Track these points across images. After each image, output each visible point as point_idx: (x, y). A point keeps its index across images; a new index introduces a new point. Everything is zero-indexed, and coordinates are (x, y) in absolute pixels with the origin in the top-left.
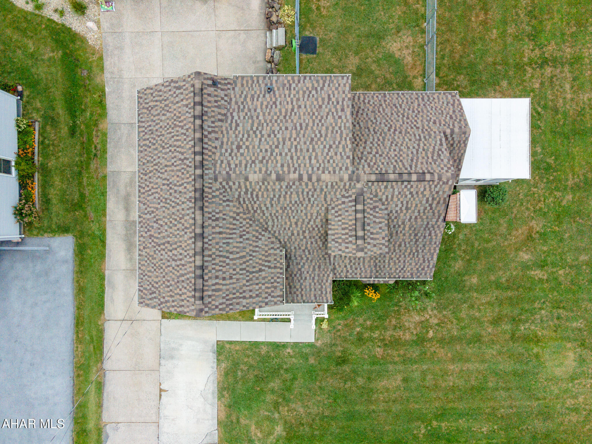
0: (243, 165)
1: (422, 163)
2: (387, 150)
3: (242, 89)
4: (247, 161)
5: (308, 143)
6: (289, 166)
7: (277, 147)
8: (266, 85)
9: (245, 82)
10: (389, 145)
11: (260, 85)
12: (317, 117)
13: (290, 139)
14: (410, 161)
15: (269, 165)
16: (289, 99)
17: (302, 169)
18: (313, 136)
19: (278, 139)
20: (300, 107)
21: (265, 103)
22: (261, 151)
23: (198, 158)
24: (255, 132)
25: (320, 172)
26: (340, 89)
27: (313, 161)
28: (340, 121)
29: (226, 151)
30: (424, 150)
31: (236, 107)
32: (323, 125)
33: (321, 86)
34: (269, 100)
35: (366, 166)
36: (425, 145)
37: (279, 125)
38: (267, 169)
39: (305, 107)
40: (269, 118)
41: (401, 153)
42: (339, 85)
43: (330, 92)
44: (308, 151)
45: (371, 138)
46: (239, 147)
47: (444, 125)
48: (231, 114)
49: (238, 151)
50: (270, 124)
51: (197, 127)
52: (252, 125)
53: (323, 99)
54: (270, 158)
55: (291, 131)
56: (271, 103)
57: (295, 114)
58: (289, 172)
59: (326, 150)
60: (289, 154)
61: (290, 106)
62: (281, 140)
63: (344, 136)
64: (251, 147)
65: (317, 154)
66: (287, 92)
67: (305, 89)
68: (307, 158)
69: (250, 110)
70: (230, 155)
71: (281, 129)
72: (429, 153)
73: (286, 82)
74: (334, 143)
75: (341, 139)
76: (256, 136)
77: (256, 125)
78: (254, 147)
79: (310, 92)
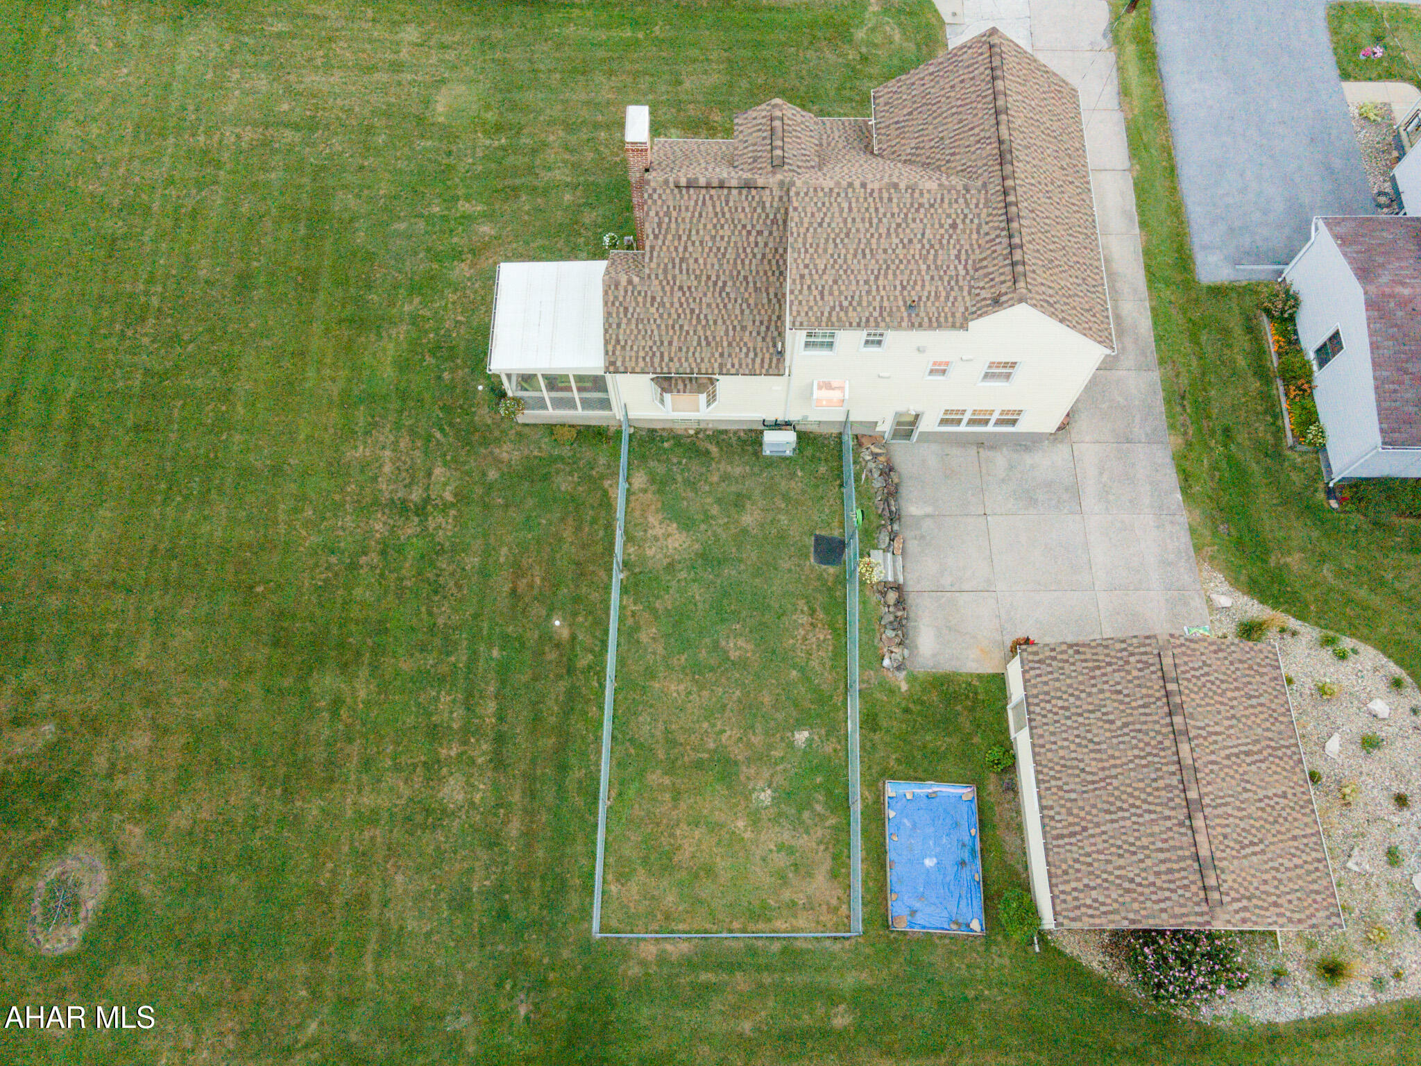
0: (946, 201)
1: (687, 209)
2: (733, 239)
3: (953, 309)
4: (941, 206)
5: (853, 230)
6: (881, 198)
7: (899, 225)
8: (917, 315)
9: (950, 319)
10: (730, 250)
11: (928, 314)
12: (841, 267)
13: (880, 235)
14: (704, 214)
15: (909, 201)
16: (883, 293)
17: (862, 195)
18: (846, 241)
19: (897, 236)
20: (866, 282)
21: (918, 288)
22: (921, 221)
23: (1011, 198)
24: (932, 246)
25: (836, 190)
26: (806, 309)
27: (845, 205)
28: (807, 261)
29: (972, 221)
30: (680, 238)
31: (961, 283)
32: (832, 256)
33: (834, 314)
34: (913, 293)
35: (768, 205)
36: (676, 248)
37: (897, 256)
38: (912, 194)
39: (858, 282)
40: (912, 266)
41: (713, 233)
42: (807, 313)
43: (820, 303)
44: (854, 220)
45: (753, 268)
46: (954, 226)
47: (639, 293)
48: (967, 273)
49: (954, 221)
50: (910, 257)
51: (1017, 234)
52: (936, 256)
53: (831, 294)
54: (909, 210)
55: (879, 247)
56: (909, 288)
57: (872, 271)
58: (880, 190)
59: (827, 220)
60: (880, 216)
61: (880, 283)
62: (893, 236)
63: (800, 240)
64: (937, 226)
65: (841, 215)
66: (886, 304)
67: (859, 309)
68: (855, 210)
69: (941, 278)
70: (966, 216)
71: (894, 251)
72: (673, 232)
73: (888, 319)
74: (815, 229)
75: (805, 234)
76: (929, 241)
77: (931, 257)
78: (933, 225)
79: (851, 304)
